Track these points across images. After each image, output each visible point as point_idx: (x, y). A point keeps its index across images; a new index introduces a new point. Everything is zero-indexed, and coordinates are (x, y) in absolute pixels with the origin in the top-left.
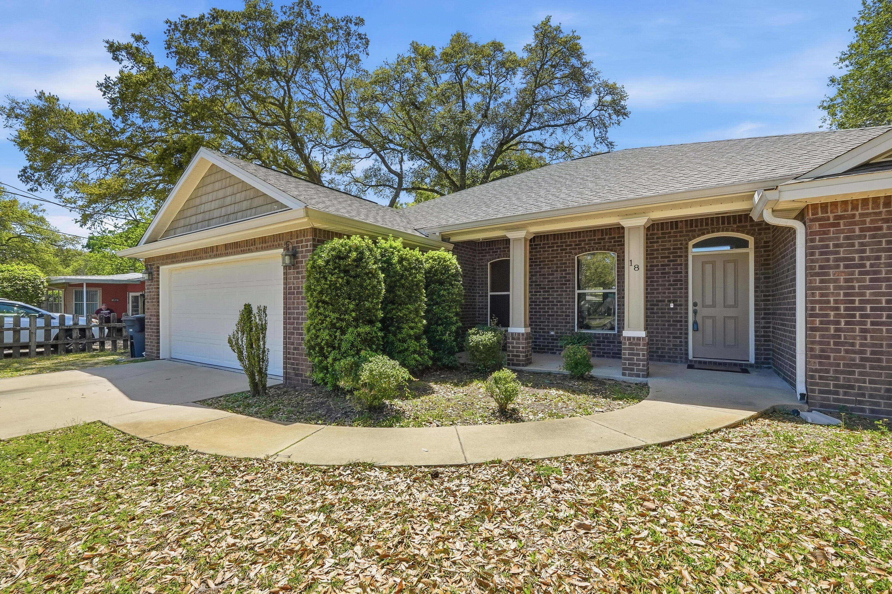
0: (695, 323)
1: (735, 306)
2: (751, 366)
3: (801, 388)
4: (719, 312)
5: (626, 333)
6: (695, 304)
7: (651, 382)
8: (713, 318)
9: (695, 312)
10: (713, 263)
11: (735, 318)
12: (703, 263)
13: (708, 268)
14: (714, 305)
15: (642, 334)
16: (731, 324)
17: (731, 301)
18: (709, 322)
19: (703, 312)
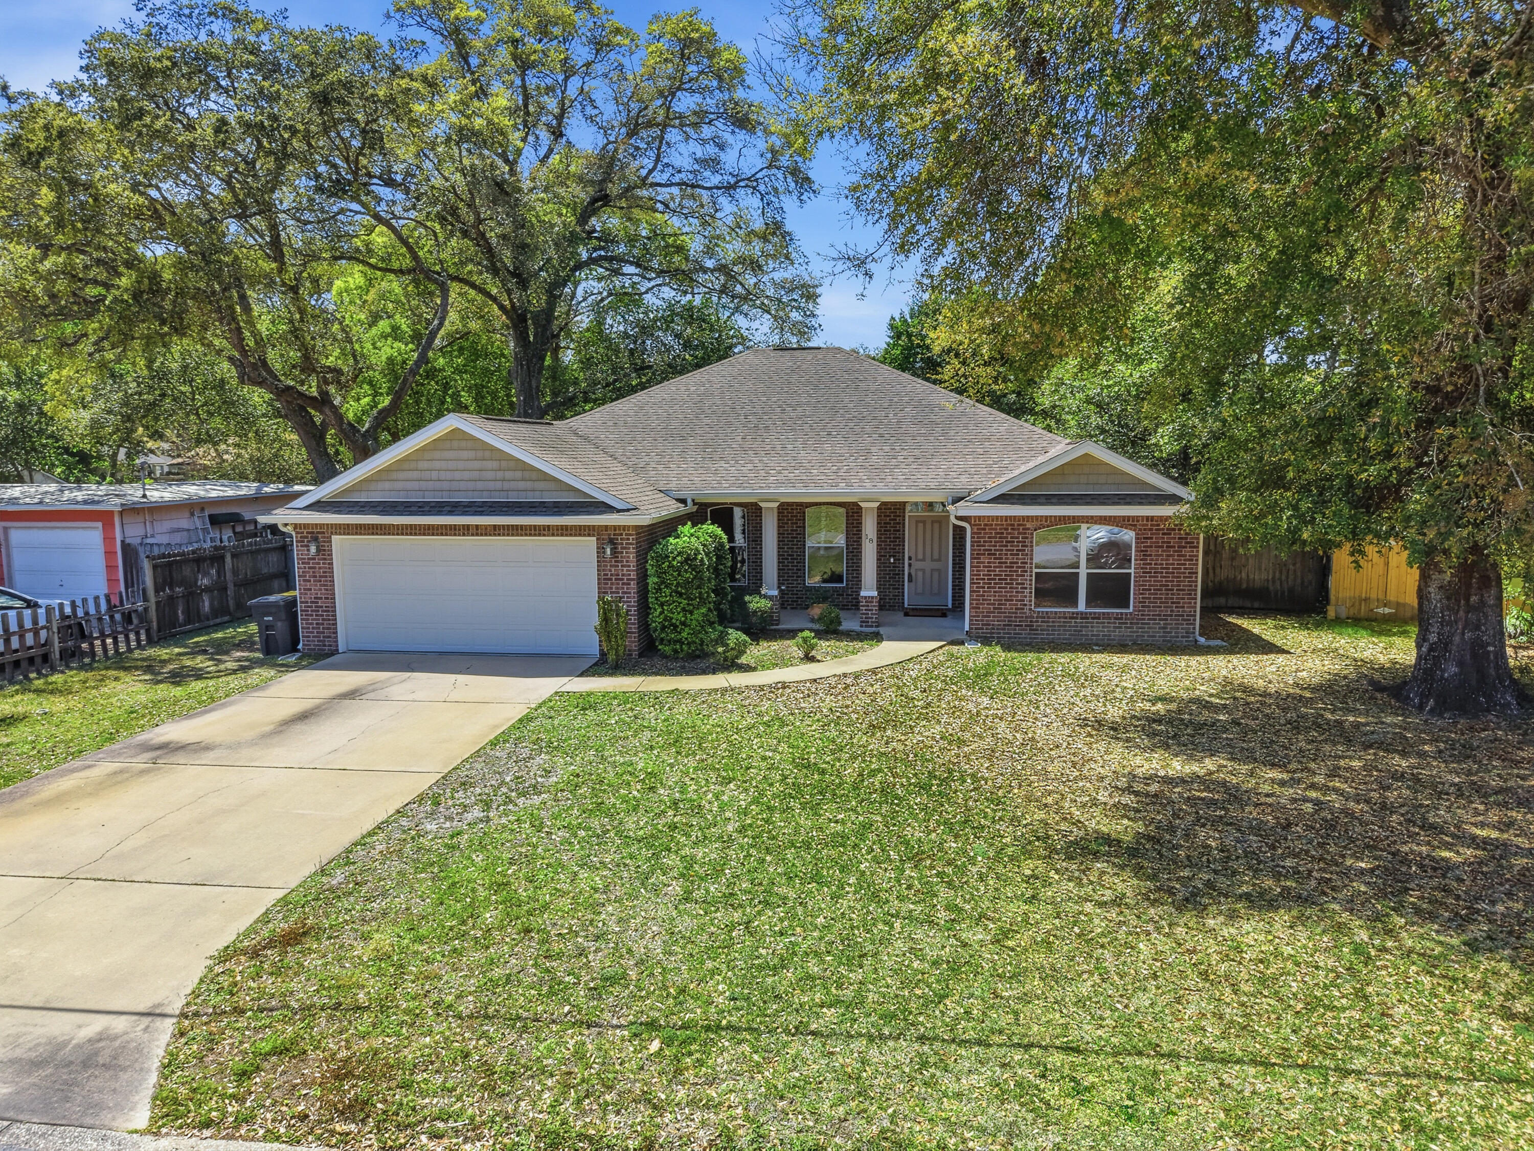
0: (910, 575)
1: (939, 560)
2: (949, 610)
3: (967, 628)
4: (928, 565)
5: (863, 593)
6: (910, 558)
7: (882, 630)
8: (923, 571)
9: (910, 565)
10: (924, 522)
11: (939, 570)
12: (917, 522)
13: (921, 525)
14: (924, 560)
15: (875, 594)
16: (936, 575)
17: (936, 556)
18: (920, 574)
19: (917, 565)
